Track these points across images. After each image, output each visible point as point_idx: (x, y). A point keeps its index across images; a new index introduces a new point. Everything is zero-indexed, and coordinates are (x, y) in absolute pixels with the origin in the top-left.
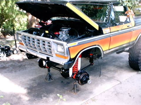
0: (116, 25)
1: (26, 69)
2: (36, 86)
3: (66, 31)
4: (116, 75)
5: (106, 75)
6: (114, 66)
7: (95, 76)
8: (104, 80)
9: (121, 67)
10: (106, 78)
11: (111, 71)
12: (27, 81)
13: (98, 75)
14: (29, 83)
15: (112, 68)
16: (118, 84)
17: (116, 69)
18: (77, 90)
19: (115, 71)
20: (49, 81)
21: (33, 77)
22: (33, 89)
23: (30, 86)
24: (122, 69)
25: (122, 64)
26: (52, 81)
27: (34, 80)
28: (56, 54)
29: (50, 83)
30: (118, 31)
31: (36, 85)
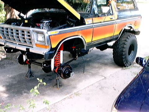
0: (99, 16)
1: (4, 68)
2: (15, 84)
3: (47, 23)
4: (101, 71)
5: (91, 71)
6: (99, 63)
7: (78, 72)
8: (89, 76)
9: (106, 64)
10: (90, 74)
11: (95, 67)
12: (6, 79)
13: (82, 71)
14: (8, 80)
15: (96, 65)
16: (103, 79)
17: (101, 66)
18: (59, 85)
19: (99, 68)
20: (30, 79)
21: (13, 75)
22: (13, 86)
23: (9, 84)
24: (107, 66)
25: (106, 61)
27: (14, 78)
28: (36, 44)
29: (31, 80)
30: (101, 22)
31: (16, 82)
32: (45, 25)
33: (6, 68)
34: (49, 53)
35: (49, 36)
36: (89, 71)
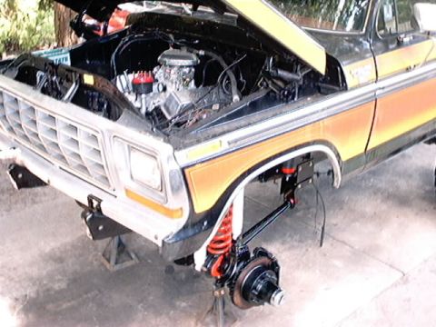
0: (400, 44)
1: (34, 202)
2: (60, 291)
4: (385, 236)
5: (347, 236)
6: (376, 191)
7: (301, 241)
8: (338, 263)
9: (402, 201)
10: (346, 250)
11: (363, 217)
12: (31, 265)
13: (314, 239)
14: (35, 272)
15: (367, 204)
16: (395, 285)
17: (384, 207)
19: (379, 219)
20: (117, 267)
21: (58, 244)
22: (50, 306)
23: (38, 293)
24: (407, 210)
25: (403, 185)
26: (128, 264)
27: (58, 259)
28: (127, 191)
29: (118, 272)
30: (408, 70)
31: (63, 285)
32: (173, 77)
33: (41, 202)
34: (182, 235)
35: (183, 170)
36: (341, 236)
